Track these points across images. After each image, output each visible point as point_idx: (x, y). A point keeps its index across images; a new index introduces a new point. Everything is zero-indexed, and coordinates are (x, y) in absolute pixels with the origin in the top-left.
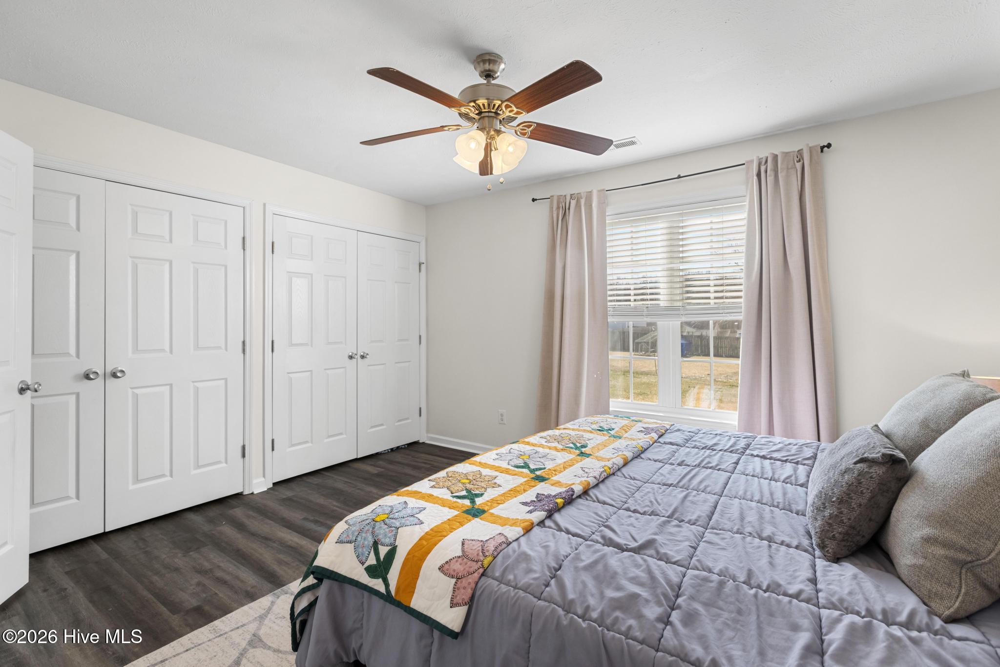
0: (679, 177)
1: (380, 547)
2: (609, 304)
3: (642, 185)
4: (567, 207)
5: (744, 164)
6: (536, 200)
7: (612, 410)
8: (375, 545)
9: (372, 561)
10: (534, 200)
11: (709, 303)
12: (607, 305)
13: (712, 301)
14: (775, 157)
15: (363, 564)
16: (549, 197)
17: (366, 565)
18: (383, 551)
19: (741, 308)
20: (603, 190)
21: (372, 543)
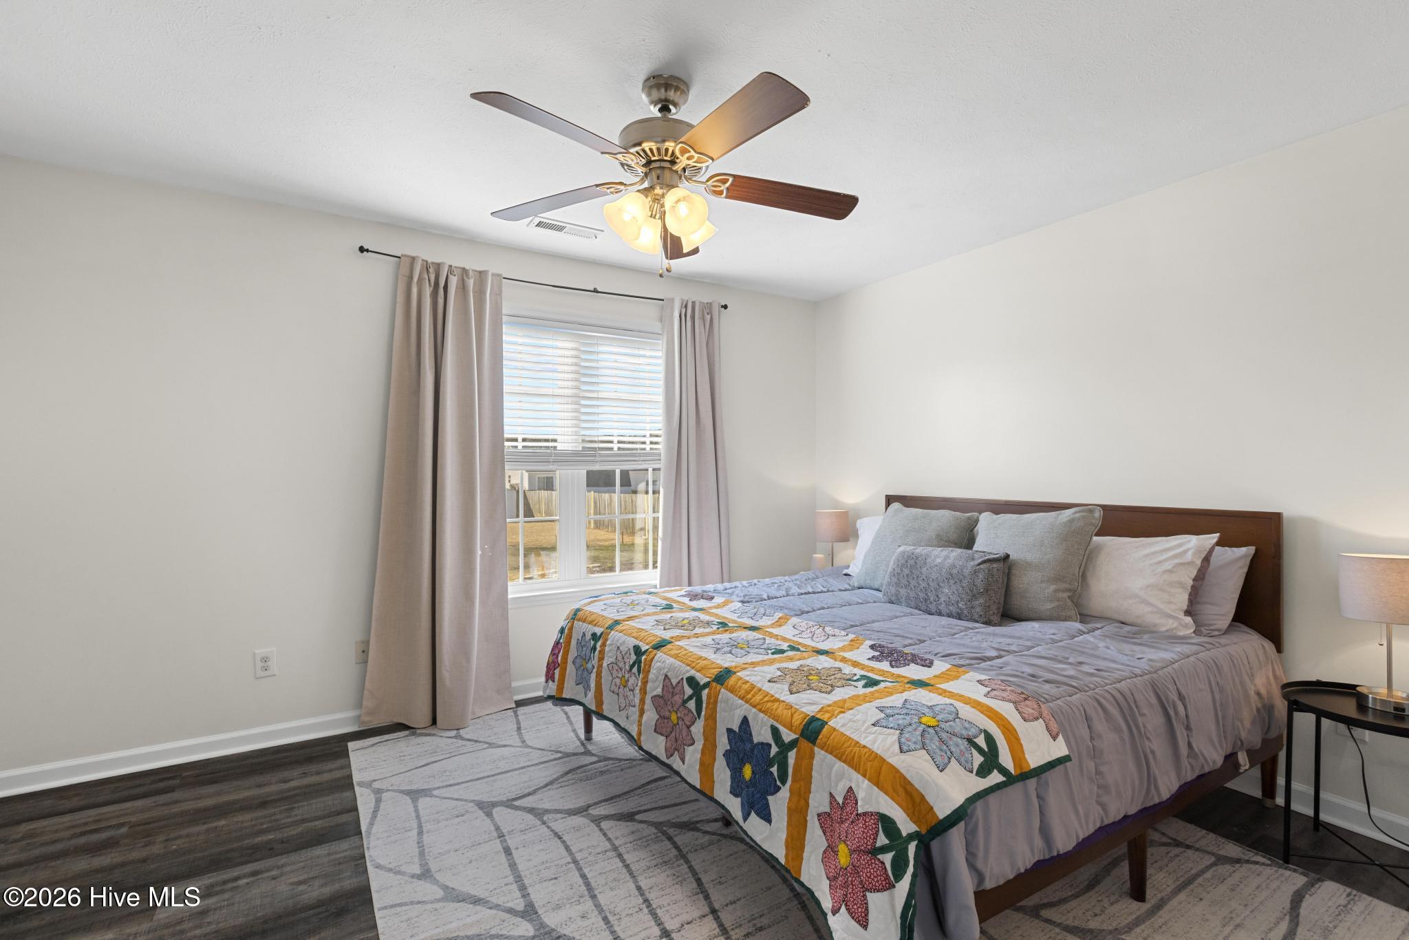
0: (595, 291)
1: (975, 740)
2: (507, 444)
3: (554, 286)
4: (442, 284)
5: (663, 300)
6: (367, 251)
7: (512, 599)
8: (971, 741)
9: (978, 759)
10: (362, 249)
11: (611, 449)
12: (504, 446)
13: (615, 446)
14: (694, 303)
15: (972, 772)
16: (400, 256)
17: (975, 772)
18: (981, 742)
19: (660, 455)
20: (499, 275)
21: (967, 743)
